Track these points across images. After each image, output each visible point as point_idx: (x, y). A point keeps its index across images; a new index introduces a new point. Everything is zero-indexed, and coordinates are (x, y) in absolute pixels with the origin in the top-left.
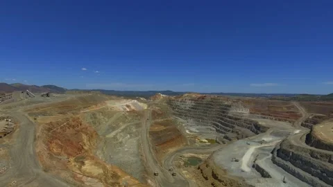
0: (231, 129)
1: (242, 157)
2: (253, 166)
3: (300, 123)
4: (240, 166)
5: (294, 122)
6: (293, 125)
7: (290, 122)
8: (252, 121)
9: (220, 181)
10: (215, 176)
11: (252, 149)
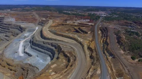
0: (8, 30)
1: (18, 49)
2: (24, 52)
3: (37, 23)
4: (19, 54)
5: (35, 23)
6: (35, 25)
7: (34, 23)
8: (18, 25)
9: (12, 66)
10: (9, 65)
11: (22, 43)
